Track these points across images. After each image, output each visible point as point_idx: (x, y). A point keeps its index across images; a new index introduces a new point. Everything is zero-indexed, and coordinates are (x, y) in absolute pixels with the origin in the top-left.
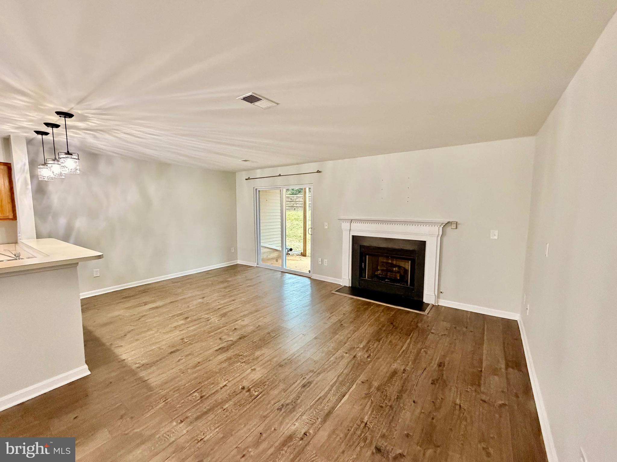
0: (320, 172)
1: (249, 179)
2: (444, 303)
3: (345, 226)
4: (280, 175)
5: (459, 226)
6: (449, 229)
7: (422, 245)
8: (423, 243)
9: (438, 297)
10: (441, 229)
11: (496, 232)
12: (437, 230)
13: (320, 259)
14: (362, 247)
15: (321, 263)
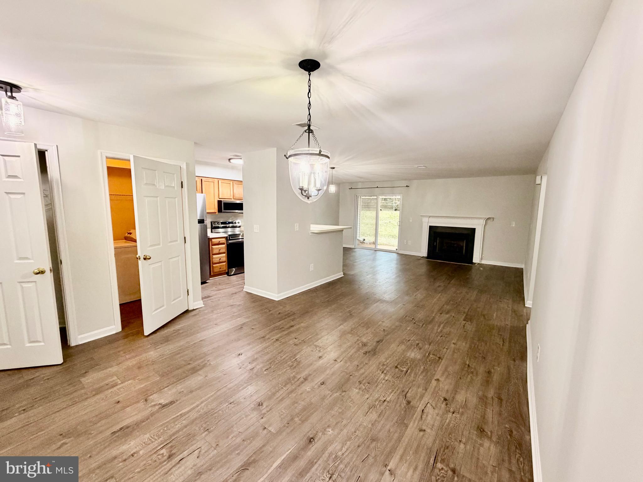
0: (408, 186)
1: (351, 188)
2: (484, 262)
3: (425, 220)
4: (377, 187)
5: (494, 220)
6: (489, 221)
7: (473, 230)
8: (474, 229)
9: (482, 259)
10: (485, 221)
11: (514, 223)
12: (483, 222)
13: (405, 241)
14: (435, 233)
15: (406, 243)
